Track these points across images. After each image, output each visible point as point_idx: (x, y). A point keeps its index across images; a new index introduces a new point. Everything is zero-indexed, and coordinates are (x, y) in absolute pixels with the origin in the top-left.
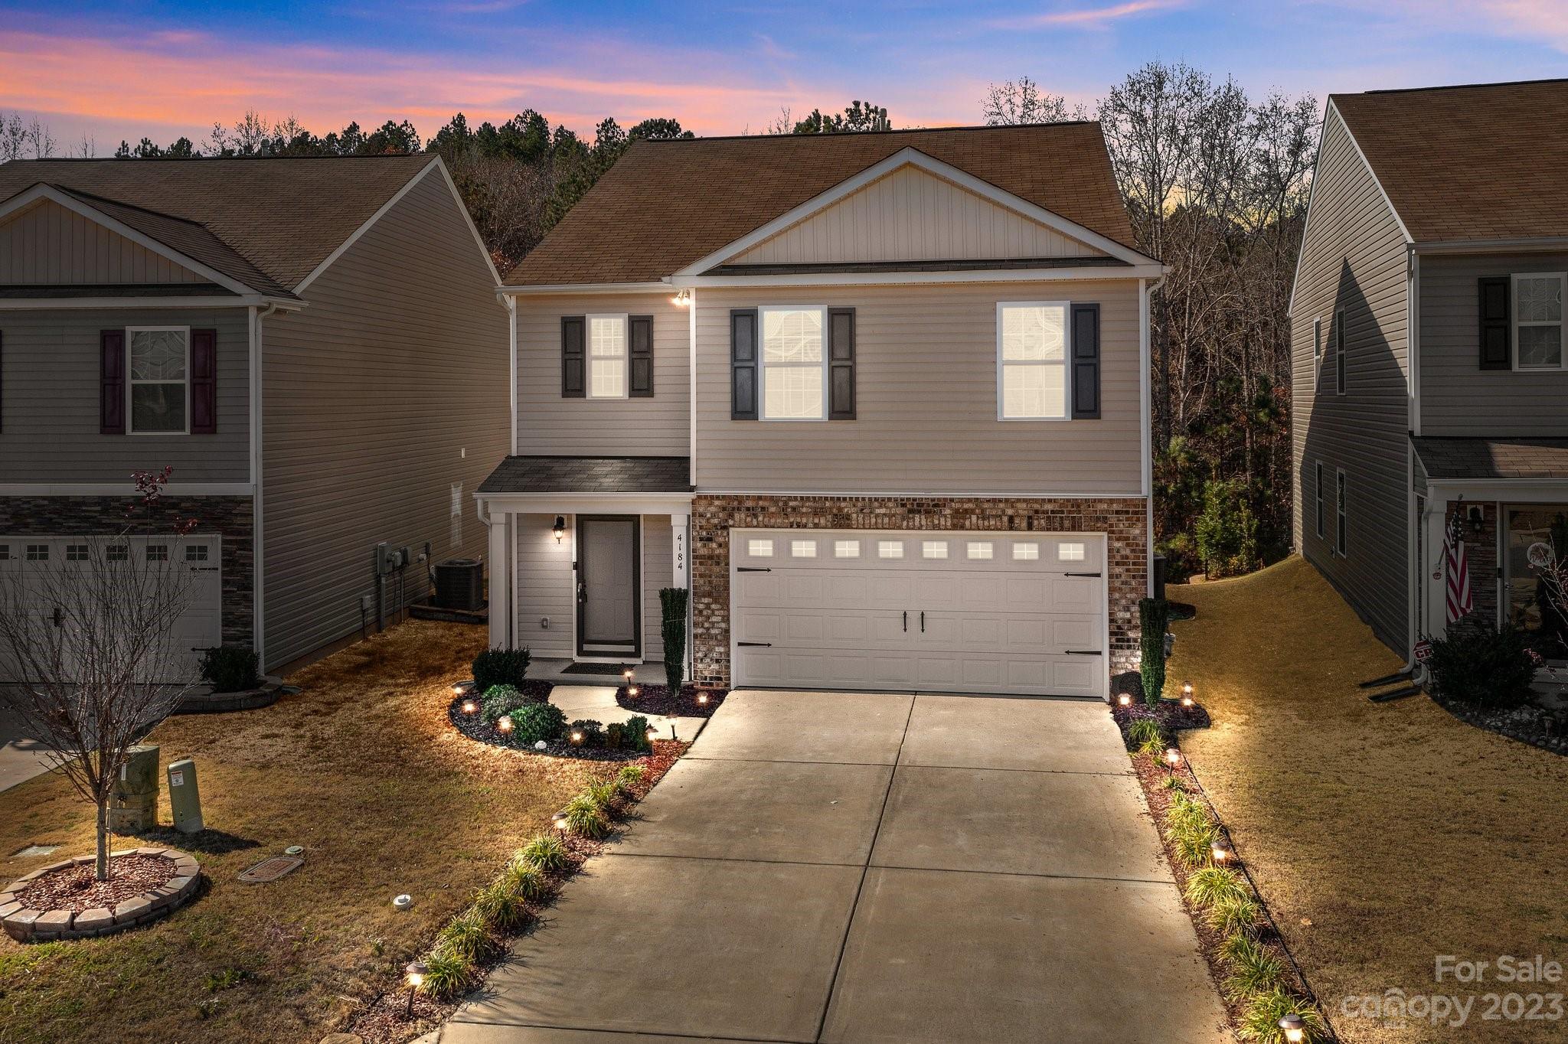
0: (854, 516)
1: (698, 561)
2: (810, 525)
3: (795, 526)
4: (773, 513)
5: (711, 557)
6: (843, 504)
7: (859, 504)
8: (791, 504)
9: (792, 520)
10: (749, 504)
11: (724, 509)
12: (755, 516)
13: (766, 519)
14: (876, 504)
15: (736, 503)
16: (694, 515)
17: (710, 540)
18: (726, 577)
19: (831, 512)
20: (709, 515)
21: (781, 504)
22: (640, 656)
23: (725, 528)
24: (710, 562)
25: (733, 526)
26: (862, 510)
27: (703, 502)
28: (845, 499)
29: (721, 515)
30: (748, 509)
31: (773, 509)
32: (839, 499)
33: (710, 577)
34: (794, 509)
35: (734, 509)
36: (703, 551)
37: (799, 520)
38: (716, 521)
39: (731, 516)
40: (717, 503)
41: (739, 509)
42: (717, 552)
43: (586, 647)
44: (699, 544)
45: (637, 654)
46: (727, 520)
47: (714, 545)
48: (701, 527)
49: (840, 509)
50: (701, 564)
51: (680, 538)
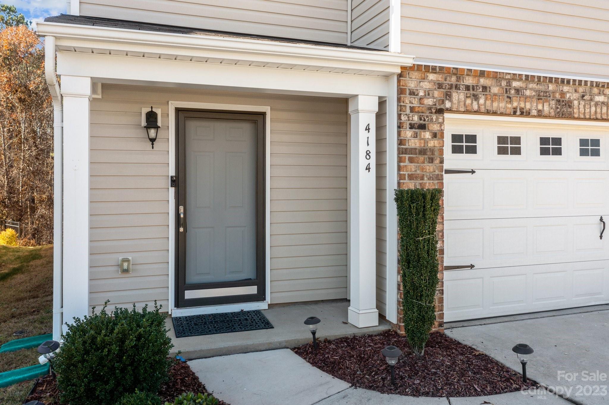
0: (576, 103)
1: (407, 156)
2: (534, 112)
3: (518, 113)
4: (495, 95)
5: (423, 152)
6: (566, 89)
7: (581, 90)
8: (515, 84)
9: (515, 104)
10: (469, 81)
11: (440, 86)
12: (476, 97)
13: (488, 103)
14: (595, 90)
15: (454, 79)
16: (401, 91)
17: (422, 127)
18: (440, 178)
19: (554, 97)
20: (421, 93)
21: (504, 83)
22: (264, 299)
23: (440, 111)
24: (421, 158)
25: (450, 110)
26: (583, 96)
27: (415, 75)
28: (568, 82)
29: (436, 94)
30: (467, 88)
31: (495, 90)
32: (563, 80)
33: (422, 179)
34: (517, 91)
35: (451, 86)
36: (414, 143)
37: (522, 105)
38: (429, 102)
39: (448, 96)
40: (432, 77)
41: (457, 87)
42: (431, 144)
43: (189, 295)
44: (408, 133)
45: (260, 296)
46: (443, 102)
47: (427, 135)
48: (412, 109)
49: (563, 94)
50: (411, 160)
51: (368, 129)
